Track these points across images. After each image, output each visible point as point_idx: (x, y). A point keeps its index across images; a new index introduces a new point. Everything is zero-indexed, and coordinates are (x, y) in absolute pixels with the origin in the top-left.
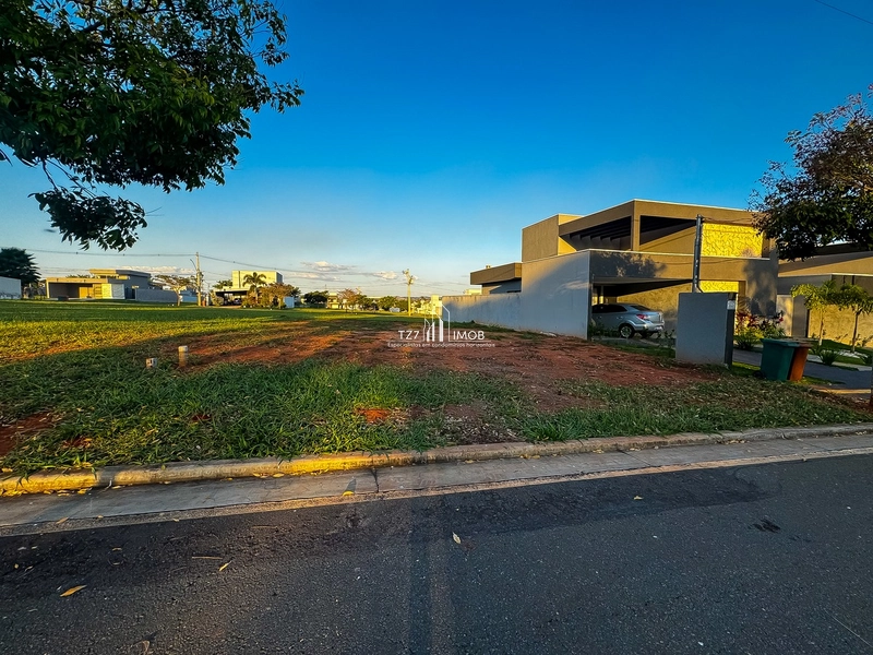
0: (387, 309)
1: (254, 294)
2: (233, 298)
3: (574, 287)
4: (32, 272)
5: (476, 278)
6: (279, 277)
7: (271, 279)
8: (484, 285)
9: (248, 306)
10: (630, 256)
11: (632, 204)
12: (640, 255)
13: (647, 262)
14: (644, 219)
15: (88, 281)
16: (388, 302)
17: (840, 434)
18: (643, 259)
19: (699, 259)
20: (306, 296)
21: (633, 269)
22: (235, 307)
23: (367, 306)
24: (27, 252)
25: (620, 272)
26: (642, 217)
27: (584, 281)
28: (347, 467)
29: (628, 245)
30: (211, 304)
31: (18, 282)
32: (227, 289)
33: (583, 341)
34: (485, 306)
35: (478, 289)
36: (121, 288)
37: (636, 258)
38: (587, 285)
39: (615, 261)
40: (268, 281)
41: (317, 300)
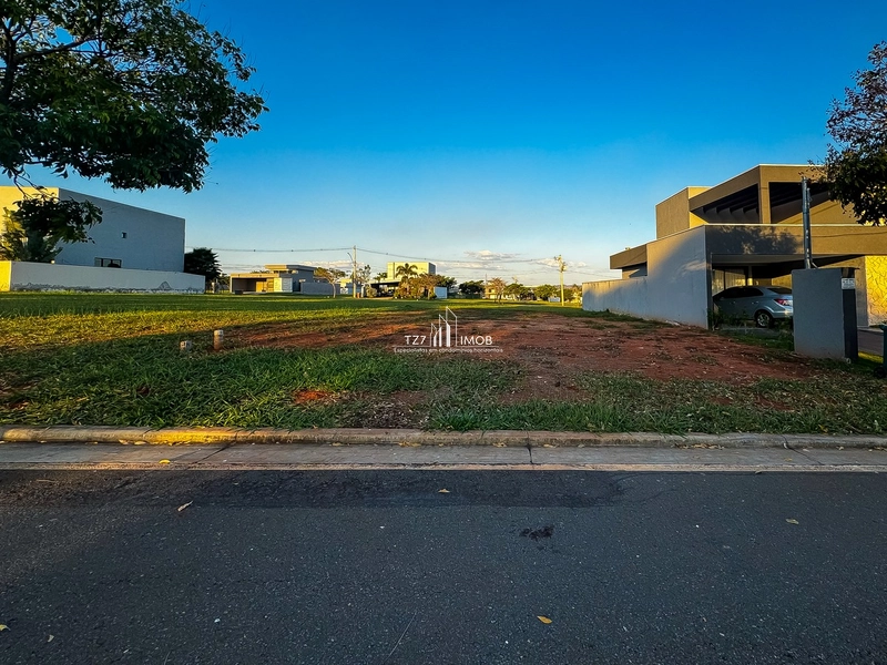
0: (545, 299)
1: (405, 285)
2: (386, 288)
3: (693, 267)
4: (215, 269)
5: (616, 261)
6: (432, 267)
7: (422, 269)
8: (625, 269)
9: (399, 297)
10: (759, 229)
11: (758, 169)
12: (773, 228)
13: (784, 235)
14: (773, 186)
15: (264, 276)
16: (546, 292)
18: (777, 232)
19: (809, 228)
20: (461, 286)
21: (764, 244)
22: (387, 298)
23: (524, 296)
24: (213, 252)
25: (747, 249)
26: (770, 183)
27: (701, 261)
28: (210, 440)
29: (757, 218)
30: (365, 296)
31: (203, 278)
32: (382, 281)
33: (703, 331)
34: (617, 293)
35: (618, 274)
36: (290, 282)
37: (767, 232)
38: (704, 266)
39: (740, 236)
40: (419, 272)
41: (472, 290)
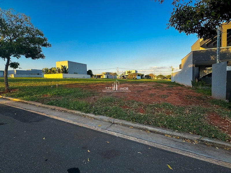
1: (129, 76)
2: (125, 77)
6: (136, 71)
7: (133, 72)
9: (128, 79)
15: (102, 75)
17: (151, 131)
20: (145, 76)
23: (163, 78)
25: (213, 58)
30: (120, 79)
31: (90, 75)
34: (176, 76)
36: (106, 76)
38: (192, 66)
39: (210, 53)
41: (148, 77)
